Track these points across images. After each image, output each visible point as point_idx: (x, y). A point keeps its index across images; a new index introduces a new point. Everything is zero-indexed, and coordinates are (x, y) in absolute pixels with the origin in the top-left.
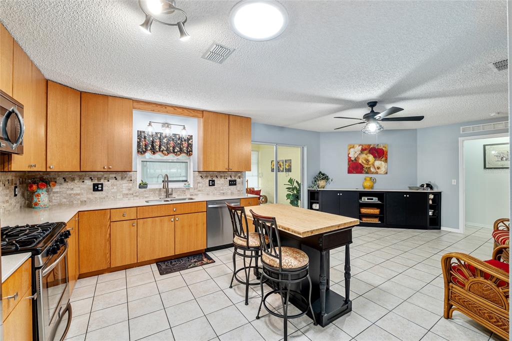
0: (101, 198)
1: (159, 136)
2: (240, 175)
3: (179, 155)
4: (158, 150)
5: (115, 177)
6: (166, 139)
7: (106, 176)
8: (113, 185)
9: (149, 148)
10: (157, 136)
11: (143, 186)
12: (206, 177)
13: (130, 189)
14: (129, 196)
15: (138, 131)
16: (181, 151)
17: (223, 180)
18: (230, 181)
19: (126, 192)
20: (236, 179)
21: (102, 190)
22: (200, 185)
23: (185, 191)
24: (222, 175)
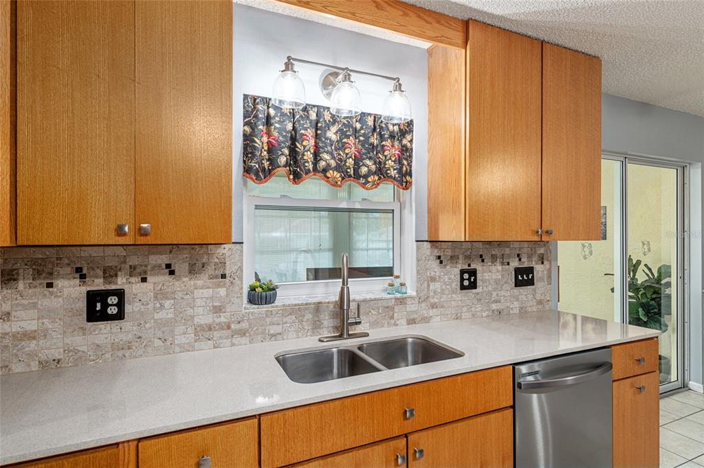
0: (116, 347)
1: (313, 116)
2: (542, 251)
3: (376, 185)
4: (311, 167)
5: (168, 266)
6: (334, 129)
7: (133, 260)
8: (160, 295)
9: (283, 160)
10: (308, 117)
11: (262, 295)
12: (454, 258)
13: (218, 310)
14: (216, 334)
15: (246, 97)
16: (381, 172)
17: (500, 268)
18: (518, 271)
19: (204, 318)
20: (533, 264)
21: (120, 316)
22: (436, 286)
23: (392, 309)
24: (496, 251)
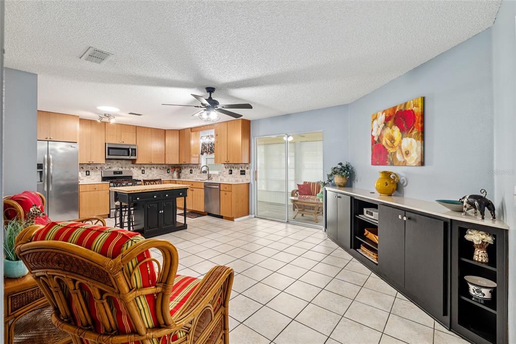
0: (192, 176)
2: (247, 166)
5: (195, 167)
6: (210, 145)
8: (195, 171)
9: (205, 151)
12: (228, 167)
13: (199, 173)
15: (201, 143)
17: (237, 170)
18: (241, 171)
20: (245, 169)
21: (192, 173)
22: (225, 173)
24: (236, 166)
